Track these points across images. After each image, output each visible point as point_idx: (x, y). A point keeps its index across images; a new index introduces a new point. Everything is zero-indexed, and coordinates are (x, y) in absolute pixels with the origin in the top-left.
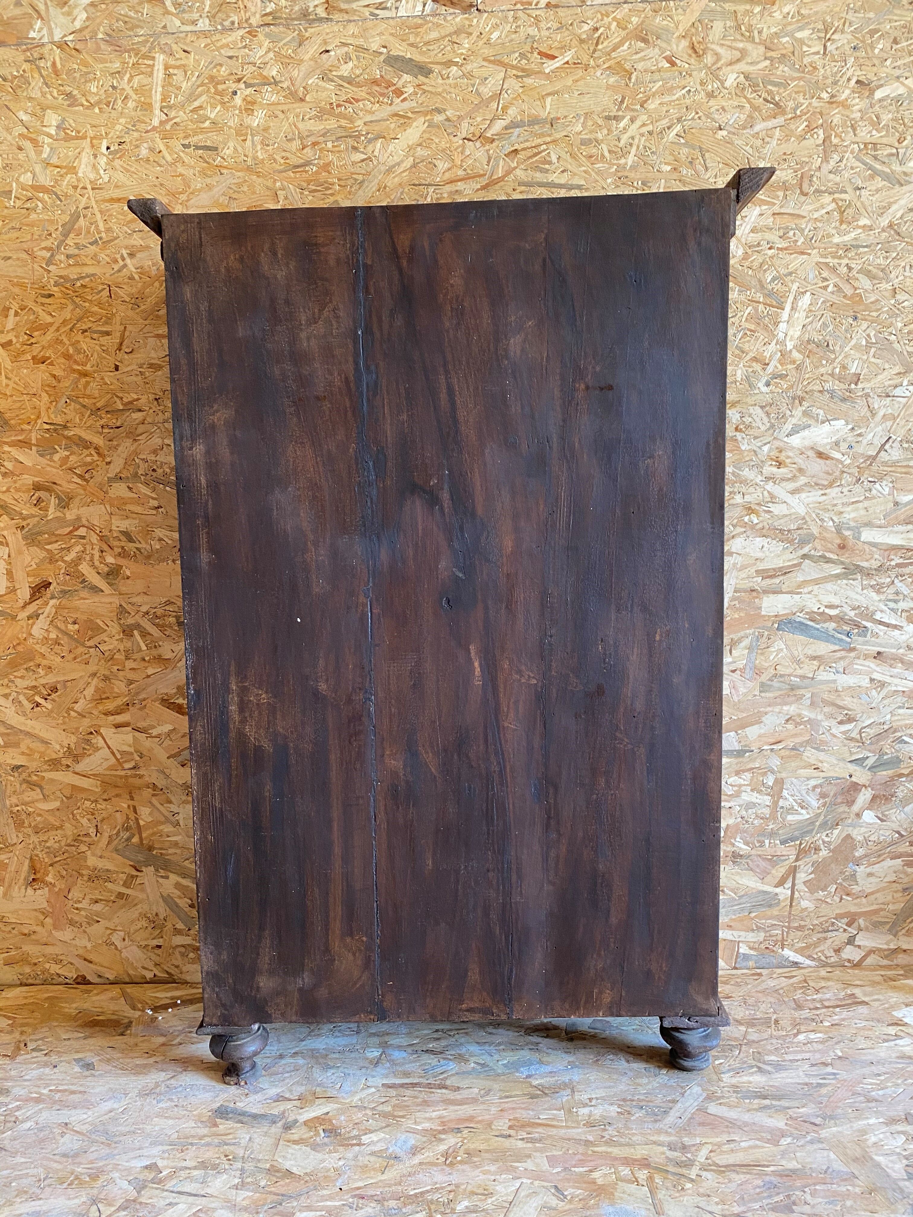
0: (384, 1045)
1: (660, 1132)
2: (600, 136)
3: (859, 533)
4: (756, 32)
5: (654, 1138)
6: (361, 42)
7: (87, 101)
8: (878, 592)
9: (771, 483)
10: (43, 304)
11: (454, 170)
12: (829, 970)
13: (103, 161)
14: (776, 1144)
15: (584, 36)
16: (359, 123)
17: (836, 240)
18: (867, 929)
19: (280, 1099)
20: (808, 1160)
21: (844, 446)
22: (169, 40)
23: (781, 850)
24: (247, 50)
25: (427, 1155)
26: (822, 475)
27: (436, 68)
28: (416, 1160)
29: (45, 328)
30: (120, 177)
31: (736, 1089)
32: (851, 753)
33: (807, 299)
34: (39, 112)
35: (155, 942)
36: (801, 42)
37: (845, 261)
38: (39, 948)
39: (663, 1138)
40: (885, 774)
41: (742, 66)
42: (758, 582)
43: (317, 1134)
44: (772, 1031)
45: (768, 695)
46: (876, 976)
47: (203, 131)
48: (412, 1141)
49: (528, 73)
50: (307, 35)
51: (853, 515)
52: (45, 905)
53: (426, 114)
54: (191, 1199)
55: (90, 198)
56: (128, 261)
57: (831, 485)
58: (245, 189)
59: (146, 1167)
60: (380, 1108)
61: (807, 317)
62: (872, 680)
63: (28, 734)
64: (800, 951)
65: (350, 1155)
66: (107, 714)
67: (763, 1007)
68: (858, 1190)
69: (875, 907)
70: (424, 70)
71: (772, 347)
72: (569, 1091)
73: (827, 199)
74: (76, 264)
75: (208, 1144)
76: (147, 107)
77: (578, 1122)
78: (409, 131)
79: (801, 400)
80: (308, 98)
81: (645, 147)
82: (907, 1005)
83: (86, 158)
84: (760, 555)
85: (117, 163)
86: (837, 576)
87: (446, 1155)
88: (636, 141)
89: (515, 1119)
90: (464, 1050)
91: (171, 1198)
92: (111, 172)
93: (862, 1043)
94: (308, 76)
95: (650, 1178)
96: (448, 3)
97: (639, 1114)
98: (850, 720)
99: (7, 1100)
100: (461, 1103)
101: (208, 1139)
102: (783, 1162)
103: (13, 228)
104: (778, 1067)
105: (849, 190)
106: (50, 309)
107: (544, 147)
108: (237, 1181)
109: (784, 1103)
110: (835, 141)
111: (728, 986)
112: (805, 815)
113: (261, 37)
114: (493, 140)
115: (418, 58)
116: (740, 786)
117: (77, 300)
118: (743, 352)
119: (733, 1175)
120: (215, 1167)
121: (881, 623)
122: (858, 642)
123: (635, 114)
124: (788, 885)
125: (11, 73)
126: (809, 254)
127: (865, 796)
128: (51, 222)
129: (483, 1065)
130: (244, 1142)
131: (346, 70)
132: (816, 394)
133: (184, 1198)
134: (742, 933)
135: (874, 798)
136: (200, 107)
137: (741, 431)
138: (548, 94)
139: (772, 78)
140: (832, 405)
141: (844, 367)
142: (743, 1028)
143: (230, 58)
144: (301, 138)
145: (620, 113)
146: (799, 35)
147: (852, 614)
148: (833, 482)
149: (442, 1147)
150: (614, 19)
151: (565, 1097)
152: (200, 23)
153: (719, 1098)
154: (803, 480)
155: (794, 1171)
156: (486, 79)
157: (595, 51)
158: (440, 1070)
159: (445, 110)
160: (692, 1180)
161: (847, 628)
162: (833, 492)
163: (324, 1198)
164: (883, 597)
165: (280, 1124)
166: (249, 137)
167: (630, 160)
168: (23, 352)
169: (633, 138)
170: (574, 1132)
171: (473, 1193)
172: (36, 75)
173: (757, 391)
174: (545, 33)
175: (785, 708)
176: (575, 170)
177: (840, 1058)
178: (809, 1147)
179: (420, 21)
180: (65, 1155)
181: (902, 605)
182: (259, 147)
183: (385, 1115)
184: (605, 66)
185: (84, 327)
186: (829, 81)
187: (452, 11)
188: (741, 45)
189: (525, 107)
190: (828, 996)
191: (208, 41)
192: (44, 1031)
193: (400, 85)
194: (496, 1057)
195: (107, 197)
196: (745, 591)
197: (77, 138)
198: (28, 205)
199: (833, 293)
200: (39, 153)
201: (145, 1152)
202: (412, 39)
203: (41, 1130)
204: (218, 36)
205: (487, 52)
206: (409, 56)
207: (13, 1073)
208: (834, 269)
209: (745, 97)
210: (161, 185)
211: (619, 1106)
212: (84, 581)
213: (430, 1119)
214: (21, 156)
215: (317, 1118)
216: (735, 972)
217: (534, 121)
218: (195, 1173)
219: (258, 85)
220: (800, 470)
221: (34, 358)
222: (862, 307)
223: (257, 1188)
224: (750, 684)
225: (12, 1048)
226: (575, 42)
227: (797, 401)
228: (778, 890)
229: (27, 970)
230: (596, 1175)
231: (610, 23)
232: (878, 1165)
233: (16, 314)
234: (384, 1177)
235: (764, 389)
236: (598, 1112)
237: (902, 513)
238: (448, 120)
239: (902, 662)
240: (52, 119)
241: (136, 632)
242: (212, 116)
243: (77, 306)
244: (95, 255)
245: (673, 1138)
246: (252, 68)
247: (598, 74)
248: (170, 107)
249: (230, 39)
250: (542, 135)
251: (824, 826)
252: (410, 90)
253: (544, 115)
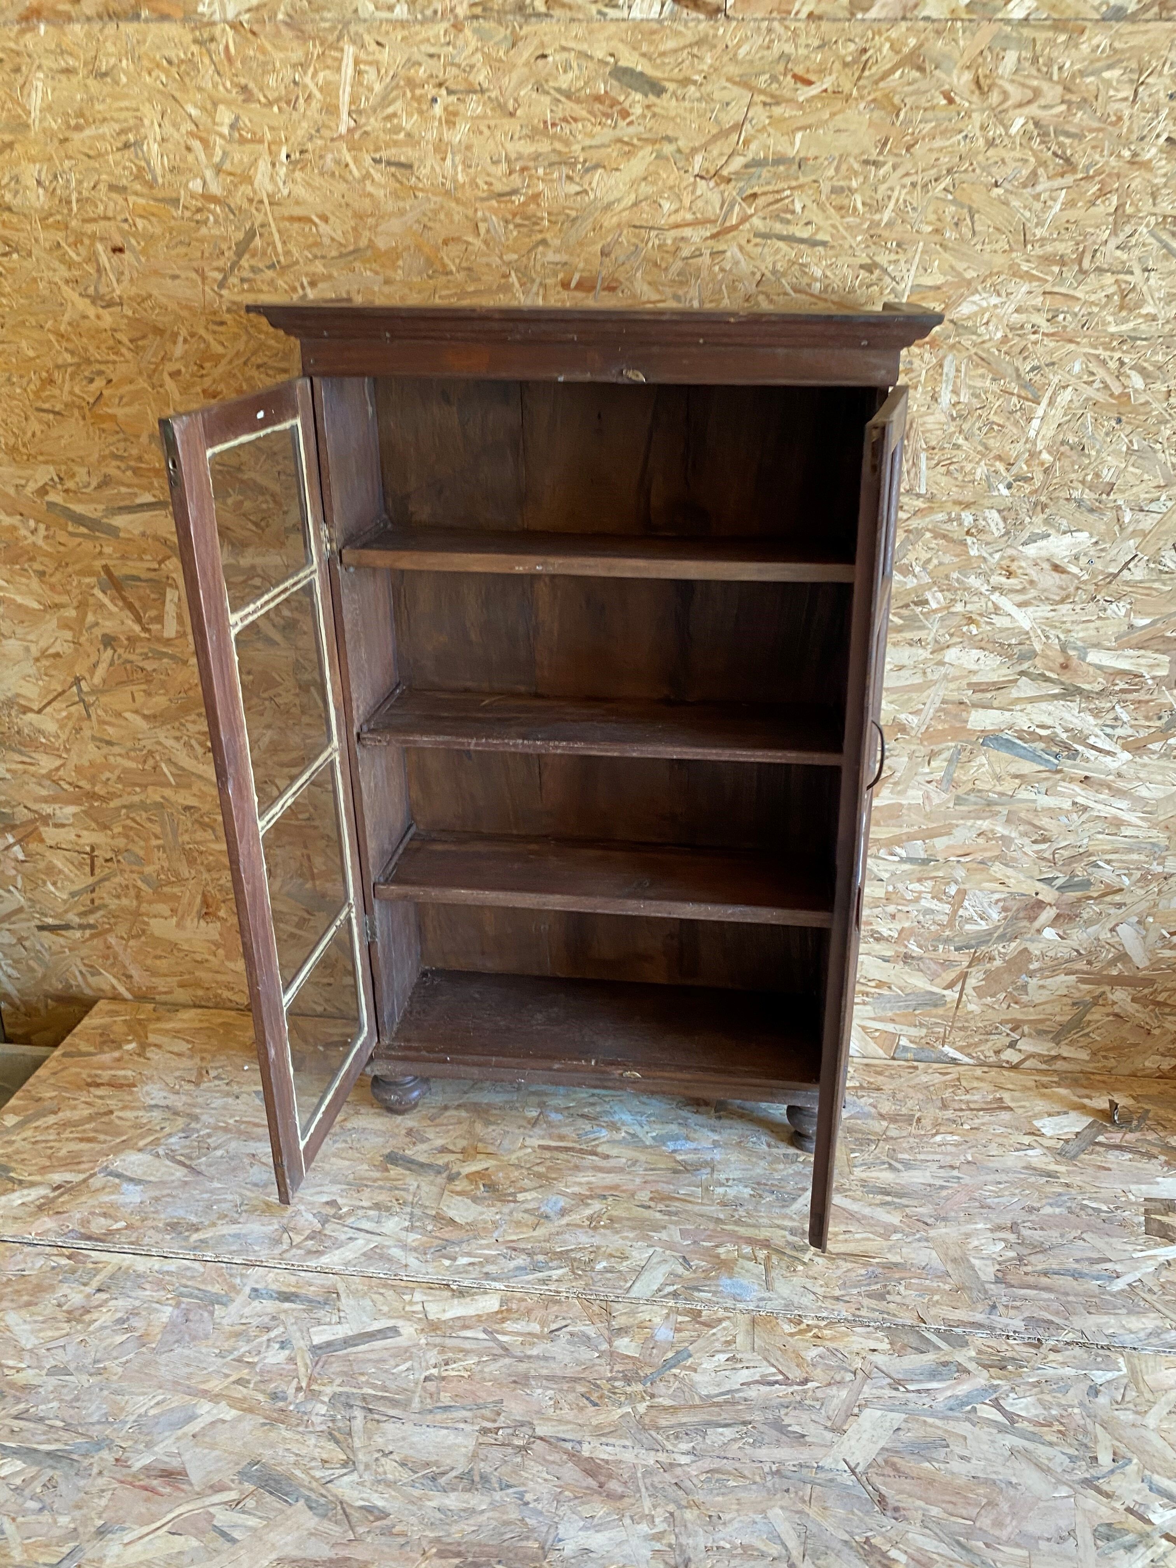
0: (542, 1105)
1: (785, 1216)
2: (854, 184)
3: (1086, 654)
4: (1056, 68)
5: (779, 1222)
6: (584, 47)
7: (265, 97)
8: (1096, 716)
9: (997, 594)
10: (214, 332)
11: (682, 212)
12: (986, 1069)
13: (283, 171)
14: (887, 1239)
15: (849, 59)
16: (576, 148)
17: (1112, 329)
18: (1030, 1035)
19: (444, 1150)
20: (913, 1256)
21: (1083, 561)
22: (361, 28)
23: (955, 956)
24: (451, 48)
25: (574, 1217)
26: (1054, 589)
27: (671, 86)
28: (564, 1221)
29: (217, 359)
30: (300, 191)
31: (864, 1183)
32: (1041, 872)
33: (1067, 395)
34: (209, 106)
35: (325, 981)
36: (1108, 83)
37: (1117, 355)
38: (211, 975)
39: (787, 1223)
40: (1072, 895)
41: (1033, 110)
42: (968, 695)
43: (478, 1188)
44: (913, 1130)
45: (962, 808)
46: (1029, 1080)
47: (396, 143)
48: (562, 1202)
49: (777, 101)
50: (523, 33)
51: (1081, 635)
52: (217, 937)
53: (654, 142)
54: (368, 1236)
55: (268, 213)
56: (308, 290)
57: (1062, 601)
58: (442, 216)
59: (327, 1203)
60: (536, 1169)
61: (1065, 415)
62: (1074, 803)
63: (200, 777)
64: (960, 1049)
65: (506, 1210)
66: (282, 765)
67: (910, 1103)
68: (947, 1287)
69: (1042, 1017)
70: (655, 88)
71: (1020, 447)
72: (709, 1170)
73: (1109, 279)
74: (251, 290)
75: (381, 1188)
76: (332, 110)
77: (713, 1200)
78: (633, 161)
79: (1044, 506)
80: (519, 112)
81: (905, 201)
82: (1050, 1115)
83: (263, 166)
84: (974, 667)
85: (298, 175)
86: (1055, 697)
87: (591, 1218)
88: (896, 193)
89: (657, 1191)
90: (617, 1117)
91: (351, 1233)
92: (290, 184)
93: (993, 1150)
94: (521, 84)
95: (768, 1258)
96: (691, 5)
97: (770, 1198)
98: (1045, 840)
99: (198, 1126)
100: (609, 1171)
101: (381, 1183)
102: (889, 1256)
103: (181, 242)
104: (908, 1165)
105: (1137, 271)
106: (222, 338)
107: (788, 192)
108: (407, 1224)
109: (904, 1201)
110: (1129, 210)
111: (880, 1078)
112: (983, 926)
113: (468, 32)
114: (729, 181)
115: (650, 71)
116: (920, 892)
117: (251, 330)
118: (987, 448)
119: (841, 1263)
120: (388, 1209)
121: (1093, 747)
122: (1067, 765)
123: (898, 160)
124: (958, 988)
125: (178, 56)
126: (1078, 343)
127: (1048, 914)
128: (224, 239)
129: (633, 1135)
130: (412, 1189)
131: (564, 81)
132: (1062, 502)
133: (362, 1234)
134: (905, 1028)
135: (1058, 916)
136: (394, 115)
137: (972, 535)
138: (799, 129)
139: (1068, 128)
140: (1077, 515)
141: (1097, 475)
142: (885, 1124)
143: (431, 56)
144: (508, 160)
145: (881, 158)
146: (1107, 75)
147: (1064, 736)
148: (1068, 597)
149: (588, 1212)
150: (888, 39)
151: (704, 1175)
152: (397, 10)
153: (846, 1190)
154: (1032, 593)
155: (896, 1265)
156: (728, 104)
157: (859, 78)
158: (592, 1136)
159: (676, 139)
160: (805, 1263)
161: (1056, 749)
162: (1065, 608)
163: (482, 1247)
164: (1100, 722)
165: (445, 1175)
166: (449, 156)
167: (887, 215)
168: (194, 384)
169: (892, 189)
170: (706, 1209)
171: (611, 1256)
172: (207, 61)
173: (996, 493)
174: (802, 51)
175: (979, 822)
176: (821, 224)
177: (969, 1162)
178: (915, 1245)
179: (655, 26)
180: (256, 1185)
181: (1119, 732)
182: (460, 168)
183: (539, 1176)
184: (870, 98)
185: (259, 361)
186: (1134, 137)
187: (694, 15)
188: (1035, 83)
189: (771, 141)
190: (975, 1098)
191: (406, 33)
192: (222, 1059)
193: (626, 105)
194: (646, 1128)
195: (286, 214)
196: (953, 703)
197: (252, 141)
198: (198, 217)
199: (1098, 390)
200: (209, 154)
201: (325, 1189)
202: (644, 48)
203: (232, 1159)
204: (418, 27)
205: (732, 70)
206: (639, 68)
207: (200, 1100)
208: (1104, 363)
209: (1031, 149)
210: (347, 205)
211: (753, 1189)
212: (259, 632)
213: (580, 1184)
214: (190, 158)
215: (478, 1172)
216: (891, 1062)
217: (779, 160)
218: (371, 1213)
219: (462, 92)
220: (1032, 582)
221: (204, 391)
222: (1129, 409)
223: (424, 1231)
224: (944, 796)
225: (195, 1073)
226: (837, 66)
227: (1039, 508)
228: (945, 992)
229: (200, 993)
230: (721, 1250)
231: (882, 45)
232: (972, 1268)
233: (185, 341)
234: (535, 1234)
235: (1005, 492)
236: (732, 1192)
237: (1136, 636)
238: (679, 151)
239: (1109, 788)
240: (225, 116)
241: (312, 689)
242: (408, 127)
243: (250, 336)
244: (272, 280)
245: (796, 1224)
246: (454, 71)
247: (862, 106)
248: (359, 112)
249: (431, 33)
250: (787, 178)
251: (1002, 938)
252: (638, 110)
253: (791, 153)
